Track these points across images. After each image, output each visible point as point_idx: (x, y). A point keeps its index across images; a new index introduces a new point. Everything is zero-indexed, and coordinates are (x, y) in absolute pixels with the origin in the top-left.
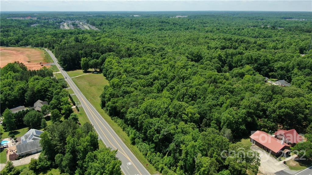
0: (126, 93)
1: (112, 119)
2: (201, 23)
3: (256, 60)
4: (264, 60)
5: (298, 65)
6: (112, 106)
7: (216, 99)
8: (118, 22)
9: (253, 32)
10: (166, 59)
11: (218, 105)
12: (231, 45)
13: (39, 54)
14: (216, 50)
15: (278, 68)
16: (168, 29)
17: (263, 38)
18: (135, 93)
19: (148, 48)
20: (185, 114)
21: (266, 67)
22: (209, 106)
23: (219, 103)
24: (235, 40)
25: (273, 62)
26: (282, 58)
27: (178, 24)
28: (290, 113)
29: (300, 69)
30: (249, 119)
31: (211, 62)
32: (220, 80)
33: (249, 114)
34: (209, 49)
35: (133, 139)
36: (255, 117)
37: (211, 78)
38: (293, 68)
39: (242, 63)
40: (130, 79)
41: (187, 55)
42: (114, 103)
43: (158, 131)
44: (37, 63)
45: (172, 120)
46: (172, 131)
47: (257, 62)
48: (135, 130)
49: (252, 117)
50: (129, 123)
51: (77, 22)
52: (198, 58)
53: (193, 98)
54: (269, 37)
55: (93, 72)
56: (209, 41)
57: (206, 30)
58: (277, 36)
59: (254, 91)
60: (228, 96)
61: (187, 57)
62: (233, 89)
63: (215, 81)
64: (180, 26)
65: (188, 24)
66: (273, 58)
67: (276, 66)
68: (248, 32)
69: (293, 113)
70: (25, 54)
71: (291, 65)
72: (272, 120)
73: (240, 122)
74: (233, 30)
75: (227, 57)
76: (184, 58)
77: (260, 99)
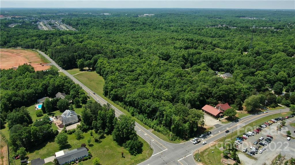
0: (122, 85)
1: (114, 103)
2: (167, 22)
3: (210, 59)
4: (215, 58)
5: (238, 62)
6: (115, 94)
7: (182, 87)
8: (93, 22)
9: (210, 32)
10: (143, 59)
11: (183, 91)
12: (193, 45)
13: (34, 55)
14: (180, 50)
15: (225, 64)
16: (139, 29)
17: (218, 38)
18: (128, 85)
19: (127, 49)
20: (163, 96)
21: (217, 64)
22: (178, 91)
23: (183, 89)
24: (196, 40)
25: (222, 60)
26: (228, 57)
27: (147, 24)
28: (225, 94)
29: (239, 65)
30: (201, 98)
31: (177, 60)
32: (184, 75)
33: (201, 95)
34: (175, 49)
35: (133, 113)
36: (205, 97)
37: (177, 73)
38: (235, 64)
39: (200, 60)
40: (122, 76)
41: (159, 55)
42: (116, 92)
43: (149, 107)
44: (37, 64)
45: (156, 100)
46: (157, 106)
47: (211, 60)
48: (133, 108)
49: (203, 97)
50: (127, 104)
51: (53, 21)
52: (167, 57)
53: (167, 87)
54: (223, 37)
55: (88, 70)
56: (175, 41)
57: (172, 30)
58: (229, 36)
59: (205, 81)
60: (189, 85)
61: (159, 56)
62: (192, 80)
63: (180, 75)
64: (149, 26)
65: (156, 23)
66: (222, 56)
67: (223, 63)
68: (207, 32)
69: (226, 94)
70: (22, 56)
71: (233, 62)
72: (215, 98)
73: (196, 100)
74: (194, 30)
75: (189, 56)
76: (156, 57)
77: (208, 86)
